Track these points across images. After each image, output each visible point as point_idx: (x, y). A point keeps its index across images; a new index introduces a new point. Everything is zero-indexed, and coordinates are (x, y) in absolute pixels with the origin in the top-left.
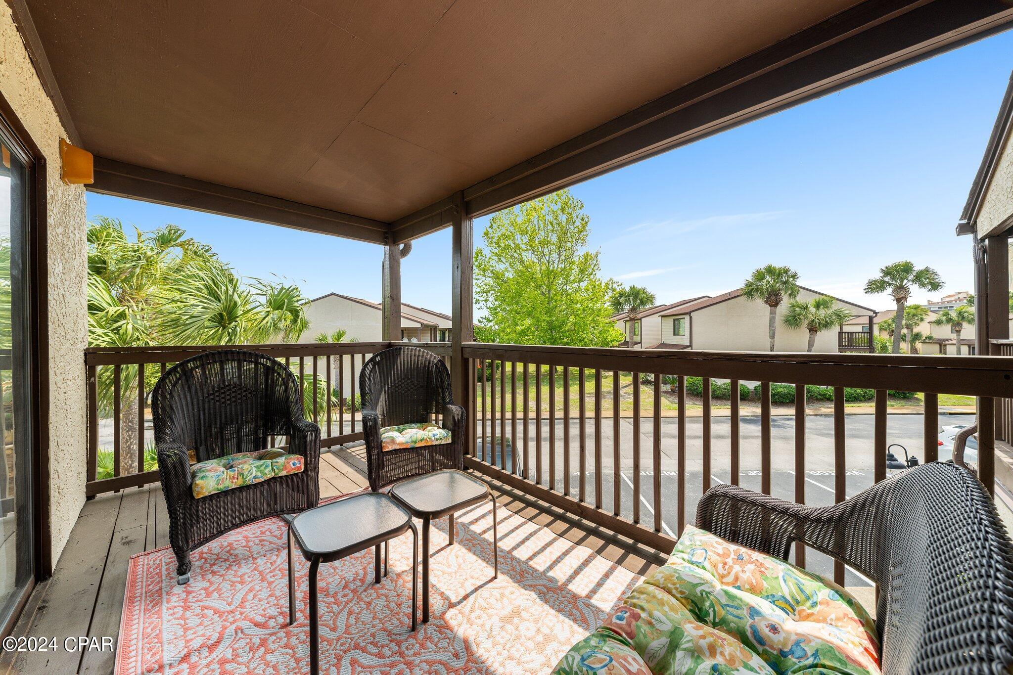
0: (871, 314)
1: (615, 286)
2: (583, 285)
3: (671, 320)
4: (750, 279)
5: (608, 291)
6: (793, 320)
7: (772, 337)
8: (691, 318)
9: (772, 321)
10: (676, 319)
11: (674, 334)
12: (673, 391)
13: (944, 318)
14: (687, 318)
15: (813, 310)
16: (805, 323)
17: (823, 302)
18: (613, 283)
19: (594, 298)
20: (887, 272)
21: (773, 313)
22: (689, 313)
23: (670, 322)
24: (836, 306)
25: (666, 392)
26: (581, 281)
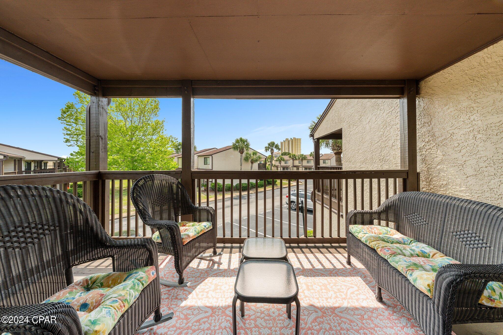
0: (266, 157)
1: (173, 140)
2: (154, 137)
3: (203, 158)
4: (234, 142)
5: (170, 142)
6: (246, 159)
7: (241, 165)
8: (212, 157)
9: (241, 159)
10: (206, 157)
11: (204, 164)
12: (205, 190)
13: (278, 159)
14: (211, 157)
15: (252, 155)
16: (250, 160)
17: (255, 153)
18: (172, 138)
19: (163, 145)
20: (269, 144)
21: (241, 156)
22: (211, 155)
23: (202, 158)
24: (258, 154)
25: (202, 191)
26: (153, 135)
